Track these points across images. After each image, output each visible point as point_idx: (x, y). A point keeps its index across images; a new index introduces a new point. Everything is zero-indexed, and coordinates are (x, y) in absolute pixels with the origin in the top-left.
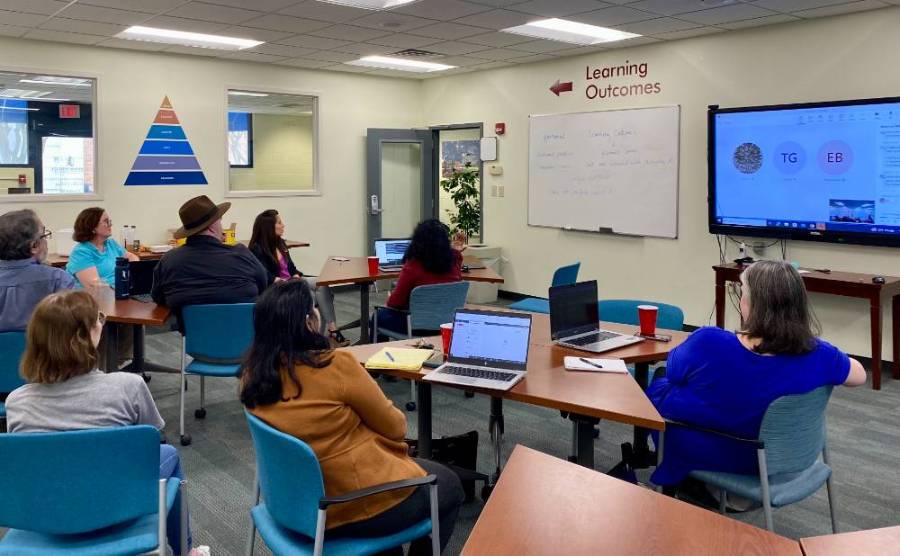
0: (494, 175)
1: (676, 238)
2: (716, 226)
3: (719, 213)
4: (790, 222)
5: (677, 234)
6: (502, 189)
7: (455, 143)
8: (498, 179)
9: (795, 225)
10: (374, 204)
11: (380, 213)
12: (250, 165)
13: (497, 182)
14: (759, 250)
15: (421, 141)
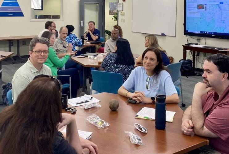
0: (122, 15)
1: (175, 36)
2: (186, 33)
3: (187, 29)
4: (207, 32)
5: (175, 35)
6: (124, 20)
7: (114, 3)
8: (123, 16)
9: (208, 33)
10: (82, 24)
11: (84, 27)
12: (42, 9)
13: (123, 17)
14: (199, 40)
15: (99, 3)
